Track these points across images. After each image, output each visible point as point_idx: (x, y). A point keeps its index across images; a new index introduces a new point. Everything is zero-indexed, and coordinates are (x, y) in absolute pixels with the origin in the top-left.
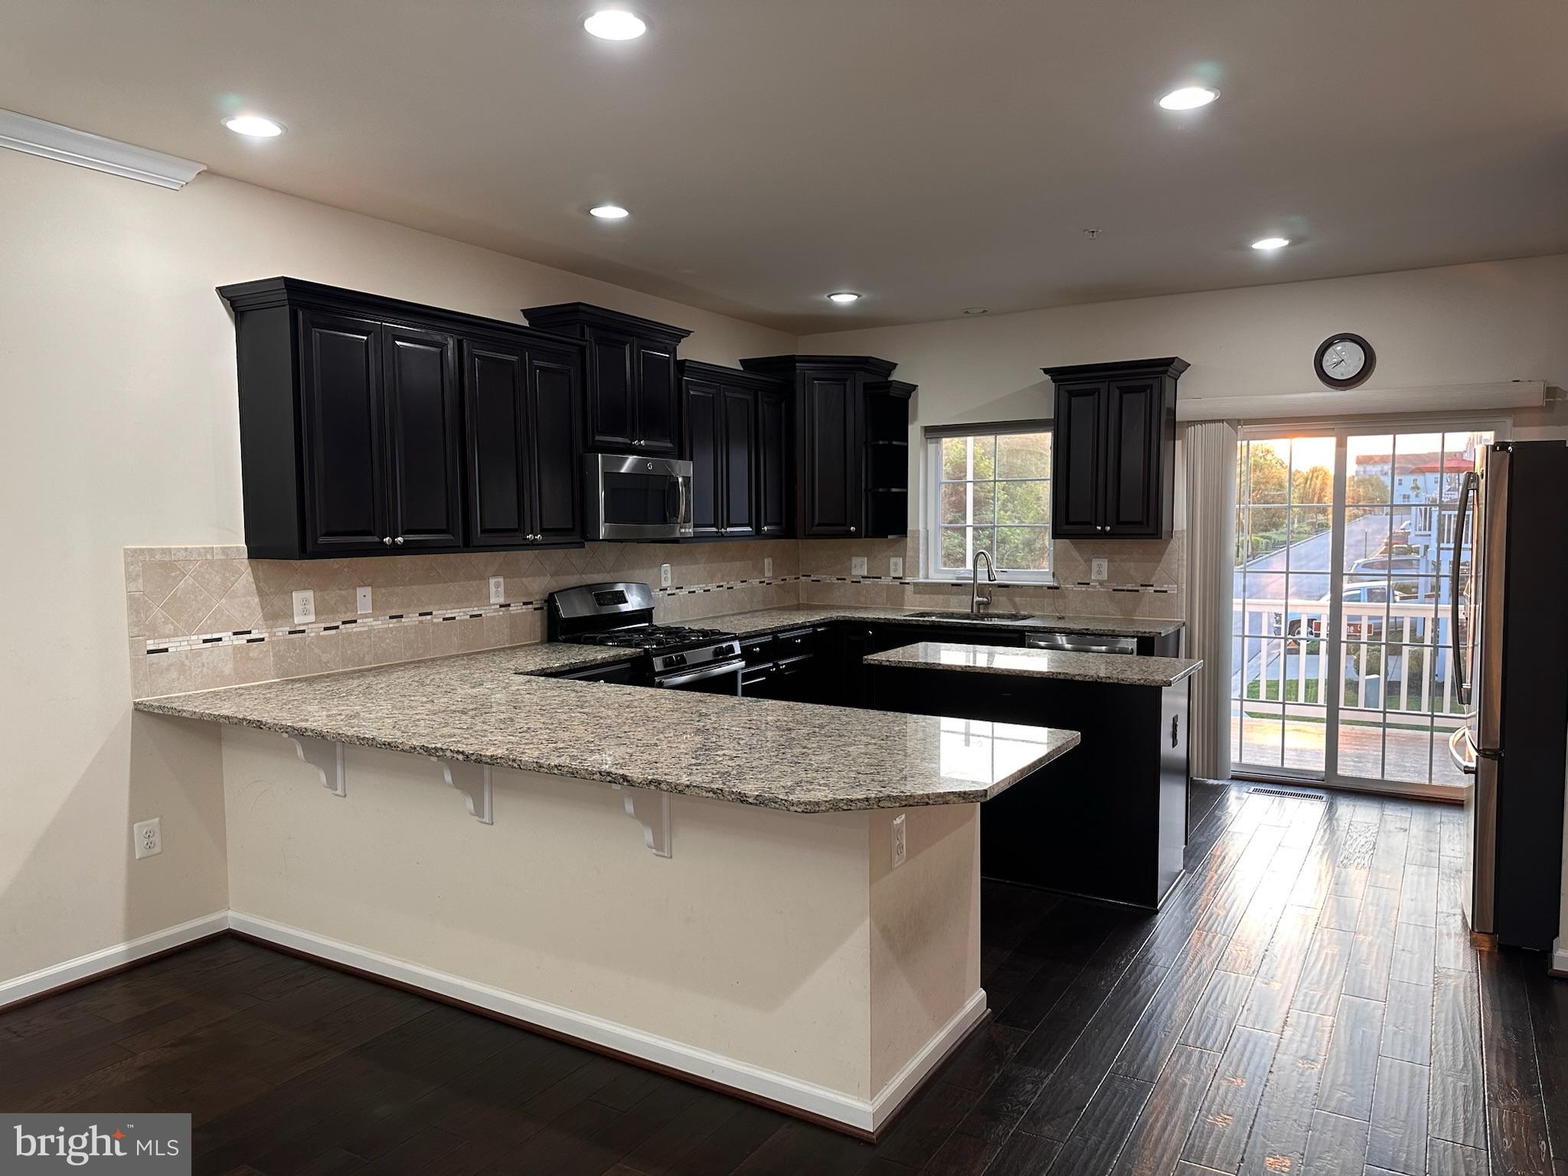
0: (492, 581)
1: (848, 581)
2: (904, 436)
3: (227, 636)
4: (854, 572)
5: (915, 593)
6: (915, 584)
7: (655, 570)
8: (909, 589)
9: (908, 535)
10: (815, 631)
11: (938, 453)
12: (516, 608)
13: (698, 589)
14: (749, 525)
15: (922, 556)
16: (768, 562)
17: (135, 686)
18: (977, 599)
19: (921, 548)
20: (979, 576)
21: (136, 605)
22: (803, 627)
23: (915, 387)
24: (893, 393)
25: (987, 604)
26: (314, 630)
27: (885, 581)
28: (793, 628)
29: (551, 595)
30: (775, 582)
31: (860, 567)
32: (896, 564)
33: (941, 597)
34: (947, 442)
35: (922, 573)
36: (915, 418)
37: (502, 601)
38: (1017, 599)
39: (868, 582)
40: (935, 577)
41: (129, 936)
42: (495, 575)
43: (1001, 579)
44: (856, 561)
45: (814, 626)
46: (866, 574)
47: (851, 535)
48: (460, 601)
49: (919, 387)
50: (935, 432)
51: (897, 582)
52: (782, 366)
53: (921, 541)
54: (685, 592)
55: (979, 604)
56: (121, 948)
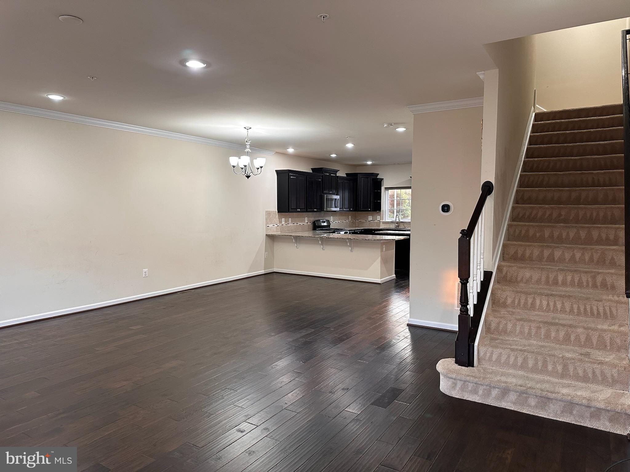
0: (306, 218)
1: (367, 221)
2: (381, 190)
3: (275, 225)
4: (369, 219)
5: (383, 224)
6: (383, 222)
7: (330, 217)
8: (381, 223)
9: (381, 211)
10: (362, 231)
11: (388, 193)
12: (309, 223)
13: (337, 222)
14: (348, 208)
15: (384, 215)
16: (350, 217)
17: (266, 231)
18: (396, 225)
19: (384, 214)
20: (397, 220)
21: (266, 219)
22: (359, 230)
23: (383, 179)
24: (378, 180)
25: (398, 226)
26: (284, 225)
27: (376, 221)
28: (358, 230)
29: (315, 221)
30: (351, 221)
31: (370, 218)
32: (378, 217)
33: (388, 224)
34: (390, 191)
35: (384, 219)
36: (383, 186)
37: (307, 222)
38: (405, 225)
39: (372, 221)
40: (387, 220)
41: (264, 270)
42: (306, 217)
43: (401, 220)
44: (369, 217)
45: (362, 230)
46: (371, 220)
47: (369, 211)
48: (301, 222)
49: (384, 179)
50: (387, 189)
51: (379, 221)
52: (356, 175)
53: (384, 212)
54: (334, 222)
55: (397, 226)
56: (263, 271)
